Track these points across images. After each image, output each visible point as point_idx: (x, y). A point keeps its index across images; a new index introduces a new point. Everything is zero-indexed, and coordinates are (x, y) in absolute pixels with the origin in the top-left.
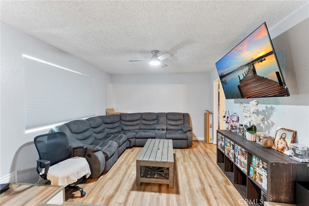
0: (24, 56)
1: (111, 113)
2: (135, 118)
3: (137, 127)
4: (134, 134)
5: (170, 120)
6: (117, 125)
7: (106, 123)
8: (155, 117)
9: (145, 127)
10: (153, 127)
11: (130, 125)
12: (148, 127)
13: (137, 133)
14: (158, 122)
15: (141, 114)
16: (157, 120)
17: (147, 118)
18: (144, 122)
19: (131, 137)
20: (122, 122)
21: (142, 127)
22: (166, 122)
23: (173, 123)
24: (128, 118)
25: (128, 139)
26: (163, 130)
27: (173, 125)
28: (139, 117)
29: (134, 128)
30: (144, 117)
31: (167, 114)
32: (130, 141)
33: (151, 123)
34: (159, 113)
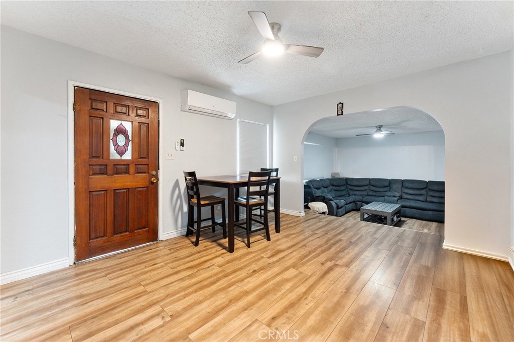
0: (305, 143)
1: (337, 176)
2: (362, 183)
3: (365, 193)
4: (361, 197)
5: (407, 188)
6: (343, 188)
7: (333, 185)
8: (387, 184)
9: (374, 194)
10: (383, 194)
11: (357, 190)
12: (378, 194)
13: (363, 197)
14: (390, 189)
15: (370, 180)
16: (389, 188)
17: (376, 184)
18: (374, 188)
19: (357, 199)
20: (348, 186)
21: (371, 193)
22: (400, 190)
23: (411, 192)
24: (354, 183)
25: (354, 202)
26: (394, 196)
27: (410, 194)
28: (367, 182)
29: (361, 193)
30: (373, 183)
31: (403, 182)
32: (356, 204)
33: (382, 190)
34: (392, 180)
